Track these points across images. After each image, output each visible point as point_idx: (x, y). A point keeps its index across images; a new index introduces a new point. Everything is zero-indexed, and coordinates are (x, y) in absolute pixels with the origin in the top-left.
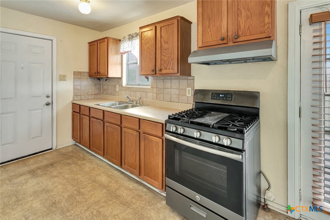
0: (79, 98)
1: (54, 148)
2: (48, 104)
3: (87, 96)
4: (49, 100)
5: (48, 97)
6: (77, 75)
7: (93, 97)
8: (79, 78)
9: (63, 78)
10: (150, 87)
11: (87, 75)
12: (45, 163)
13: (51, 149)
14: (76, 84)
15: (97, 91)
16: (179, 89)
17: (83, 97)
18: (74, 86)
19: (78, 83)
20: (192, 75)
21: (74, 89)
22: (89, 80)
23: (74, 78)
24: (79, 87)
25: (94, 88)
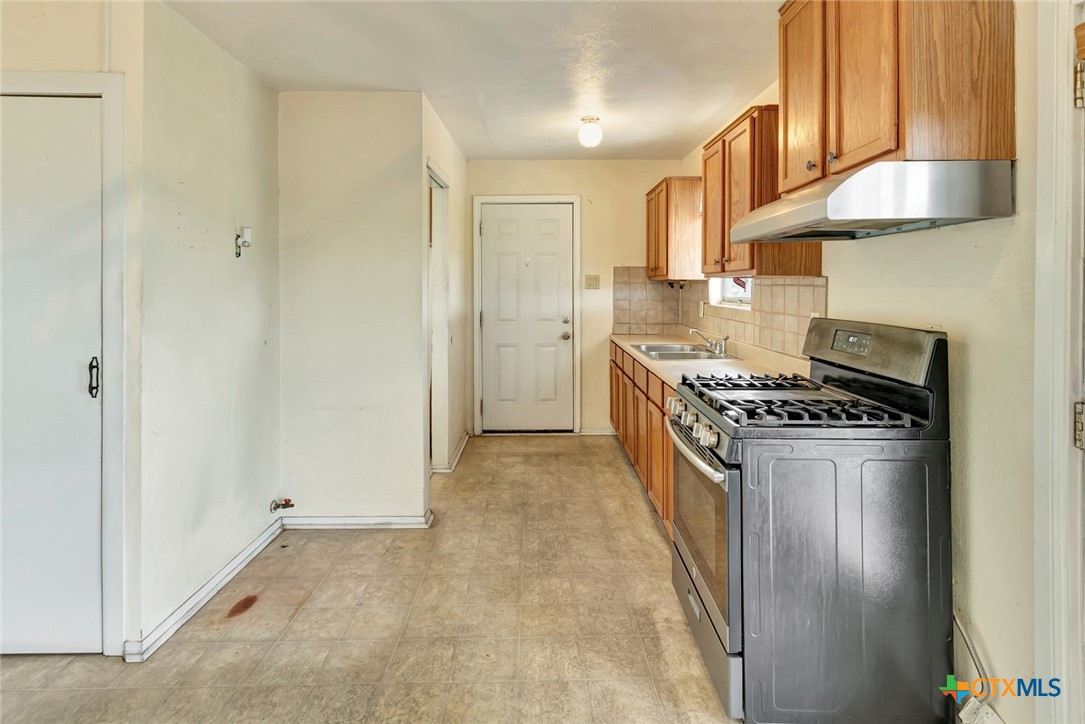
0: (625, 329)
1: (577, 430)
2: (566, 337)
3: (643, 327)
4: (568, 328)
5: (566, 322)
6: (623, 275)
7: (657, 329)
8: (625, 282)
9: (593, 282)
10: (748, 308)
11: (642, 273)
12: (552, 449)
13: (572, 431)
14: (620, 295)
15: (669, 317)
16: (798, 316)
17: (634, 327)
18: (615, 300)
19: (624, 293)
20: (824, 274)
21: (616, 308)
22: (649, 286)
23: (615, 283)
24: (625, 305)
25: (660, 306)
